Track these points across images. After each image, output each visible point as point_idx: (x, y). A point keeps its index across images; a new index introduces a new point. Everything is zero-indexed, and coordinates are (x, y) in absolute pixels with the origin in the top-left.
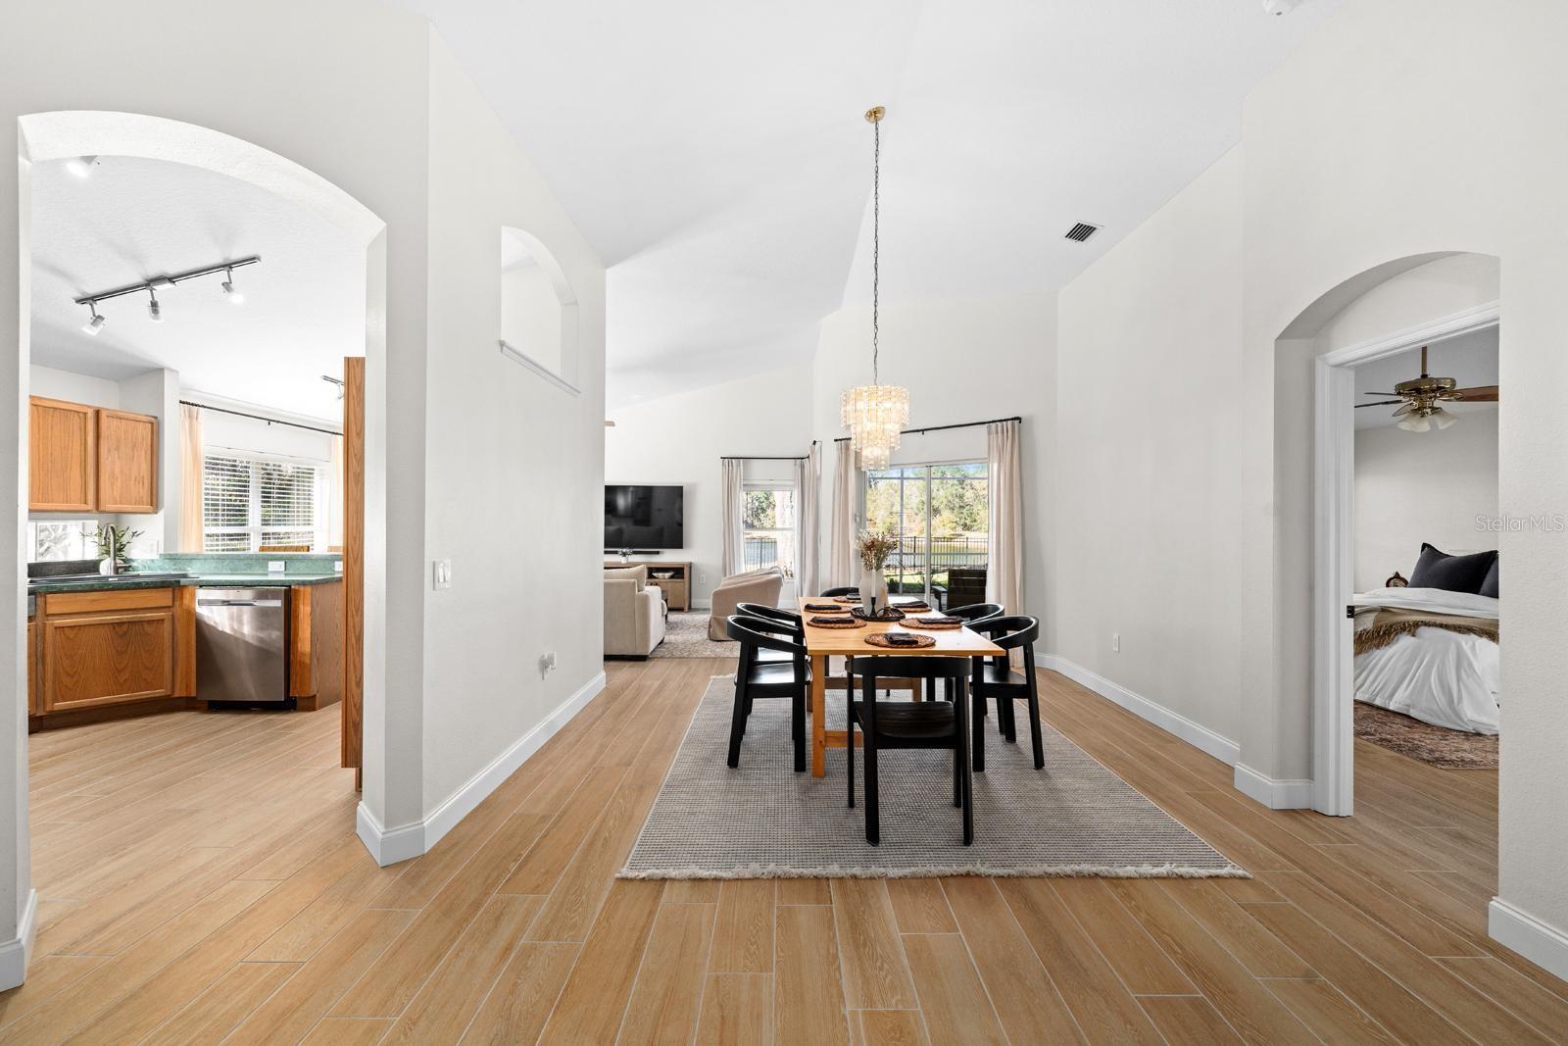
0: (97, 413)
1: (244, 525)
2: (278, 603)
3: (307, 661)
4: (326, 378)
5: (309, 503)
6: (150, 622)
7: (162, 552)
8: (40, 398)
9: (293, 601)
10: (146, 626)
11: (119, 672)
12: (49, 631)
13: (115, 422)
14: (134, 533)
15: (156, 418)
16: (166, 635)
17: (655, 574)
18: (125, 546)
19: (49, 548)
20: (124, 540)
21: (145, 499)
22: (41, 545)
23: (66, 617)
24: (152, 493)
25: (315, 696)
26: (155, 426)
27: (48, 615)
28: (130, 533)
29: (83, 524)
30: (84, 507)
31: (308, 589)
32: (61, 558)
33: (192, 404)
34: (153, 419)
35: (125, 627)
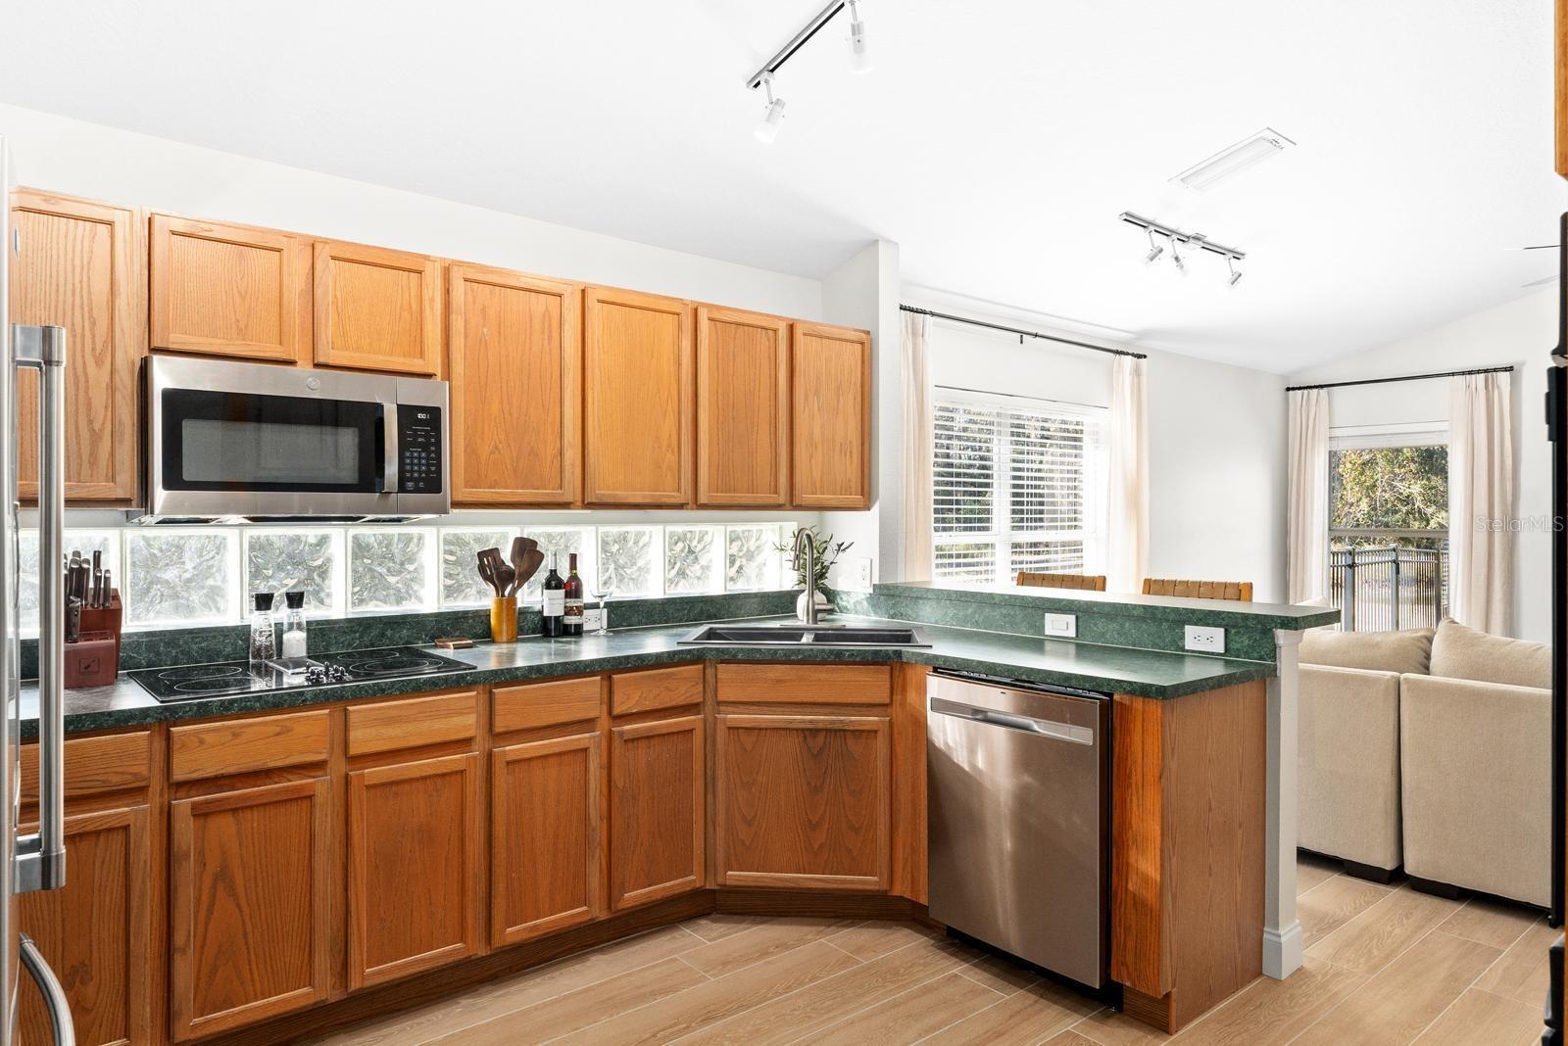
0: (791, 328)
1: (986, 529)
2: (1084, 736)
3: (1150, 896)
4: (1130, 219)
5: (1075, 488)
6: (858, 733)
7: (877, 582)
8: (719, 308)
9: (1117, 736)
10: (850, 741)
11: (814, 827)
12: (721, 735)
13: (815, 341)
14: (840, 546)
15: (868, 333)
16: (880, 764)
18: (828, 567)
19: (741, 567)
20: (828, 557)
21: (853, 484)
22: (732, 563)
23: (741, 708)
24: (863, 471)
25: (1168, 996)
26: (866, 346)
27: (719, 703)
28: (833, 545)
29: (781, 528)
30: (772, 499)
31: (1154, 708)
32: (754, 588)
33: (917, 311)
34: (864, 336)
35: (821, 738)
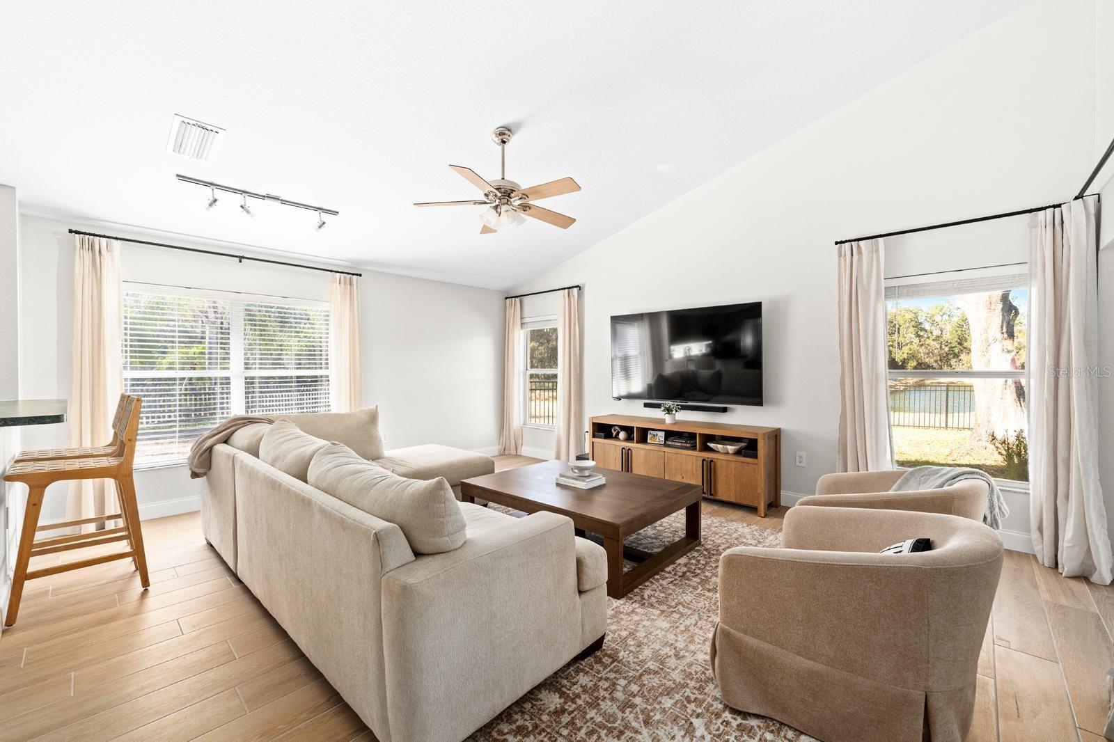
17: (711, 445)
